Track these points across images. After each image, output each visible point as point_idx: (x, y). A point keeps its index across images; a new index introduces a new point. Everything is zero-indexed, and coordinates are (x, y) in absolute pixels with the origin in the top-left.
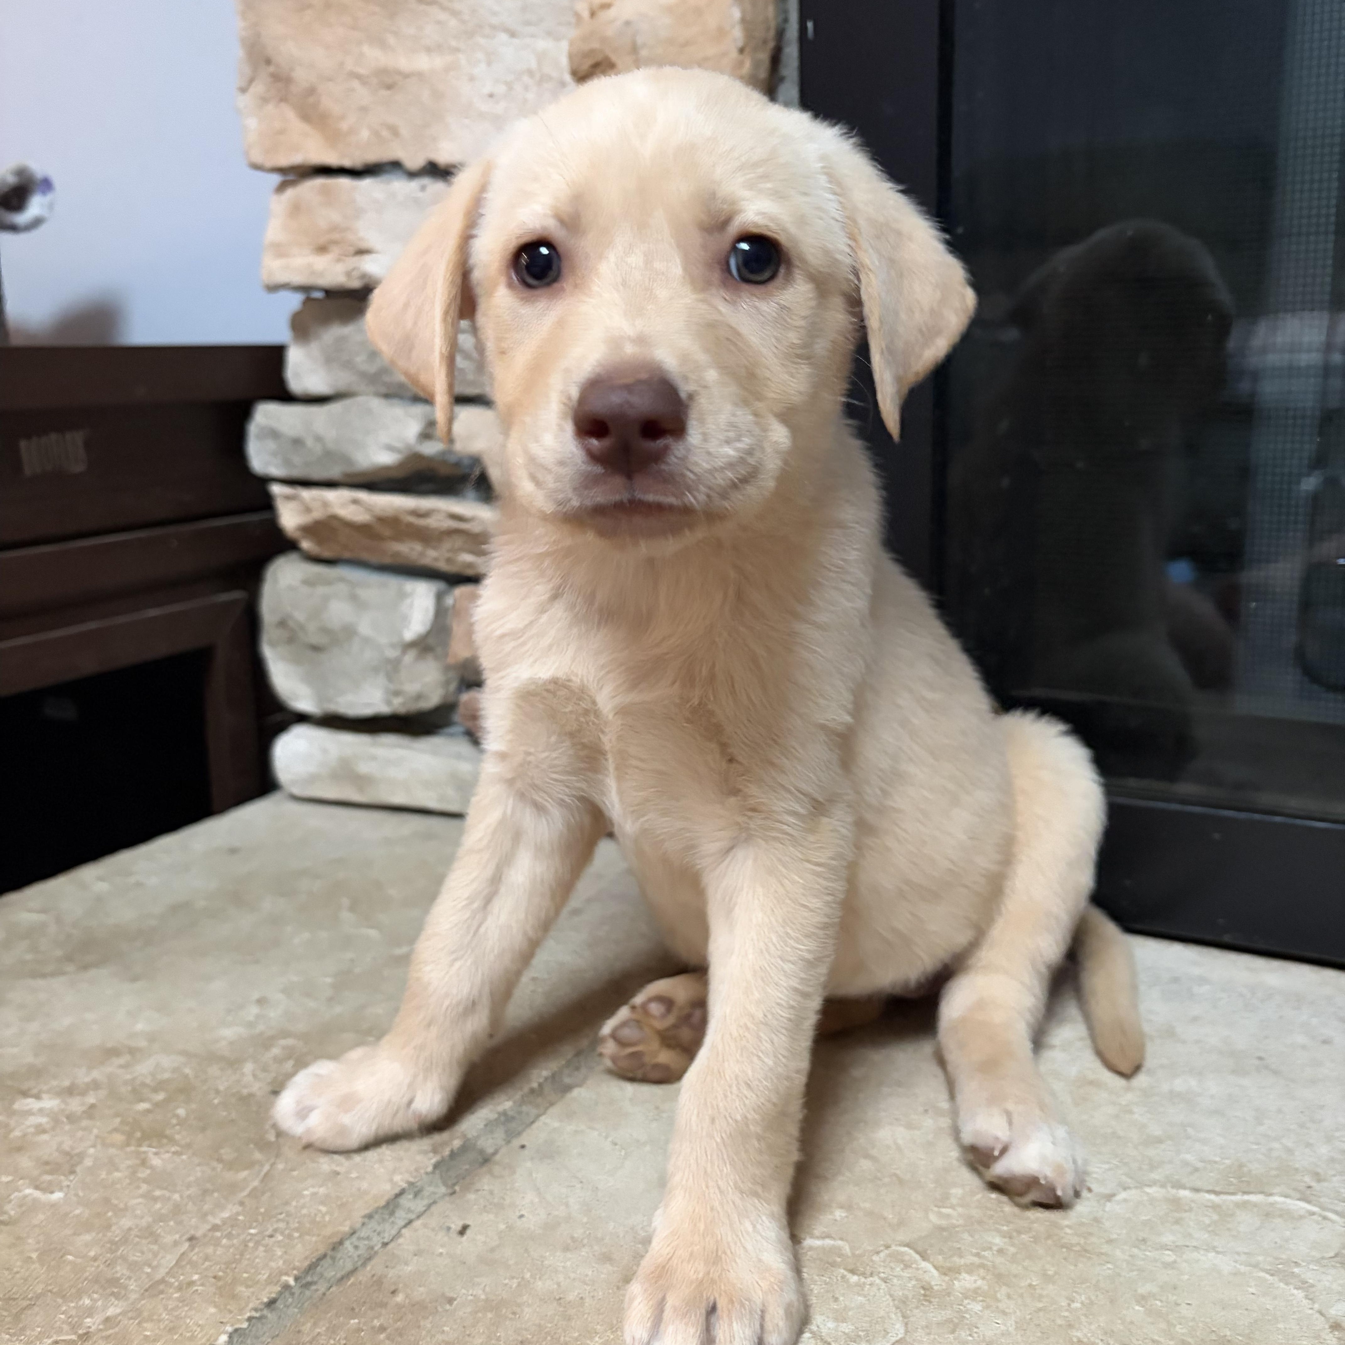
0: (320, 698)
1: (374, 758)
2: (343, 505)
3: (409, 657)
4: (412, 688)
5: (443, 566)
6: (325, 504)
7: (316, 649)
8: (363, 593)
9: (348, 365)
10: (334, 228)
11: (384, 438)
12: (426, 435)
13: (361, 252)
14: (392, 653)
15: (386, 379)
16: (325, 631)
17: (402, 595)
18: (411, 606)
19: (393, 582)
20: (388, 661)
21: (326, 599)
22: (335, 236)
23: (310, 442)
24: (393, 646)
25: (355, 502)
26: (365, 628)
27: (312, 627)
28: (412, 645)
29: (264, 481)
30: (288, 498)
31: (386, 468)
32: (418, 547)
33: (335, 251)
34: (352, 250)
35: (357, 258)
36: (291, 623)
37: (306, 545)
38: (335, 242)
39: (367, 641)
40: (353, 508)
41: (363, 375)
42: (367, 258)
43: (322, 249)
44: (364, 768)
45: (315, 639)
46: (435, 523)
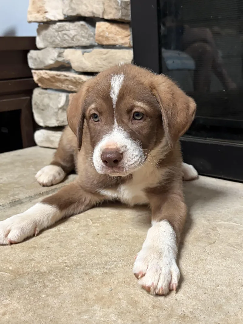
0: (44, 122)
1: (53, 136)
2: (44, 74)
3: (60, 111)
4: (61, 119)
5: (66, 89)
6: (41, 74)
7: (43, 110)
8: (51, 96)
9: (47, 40)
10: (41, 7)
11: (51, 57)
12: (59, 56)
13: (46, 12)
14: (56, 110)
15: (54, 43)
16: (44, 105)
17: (59, 96)
18: (61, 99)
19: (57, 93)
20: (55, 112)
21: (44, 98)
22: (41, 9)
23: (38, 59)
24: (56, 109)
25: (46, 73)
26: (51, 105)
27: (41, 105)
28: (61, 108)
29: (31, 69)
30: (35, 73)
31: (51, 65)
32: (61, 84)
33: (41, 12)
34: (44, 12)
35: (44, 14)
36: (37, 104)
37: (39, 85)
38: (41, 10)
39: (52, 108)
40: (46, 75)
41: (50, 42)
42: (47, 14)
43: (38, 12)
44: (52, 139)
45: (41, 107)
46: (62, 77)
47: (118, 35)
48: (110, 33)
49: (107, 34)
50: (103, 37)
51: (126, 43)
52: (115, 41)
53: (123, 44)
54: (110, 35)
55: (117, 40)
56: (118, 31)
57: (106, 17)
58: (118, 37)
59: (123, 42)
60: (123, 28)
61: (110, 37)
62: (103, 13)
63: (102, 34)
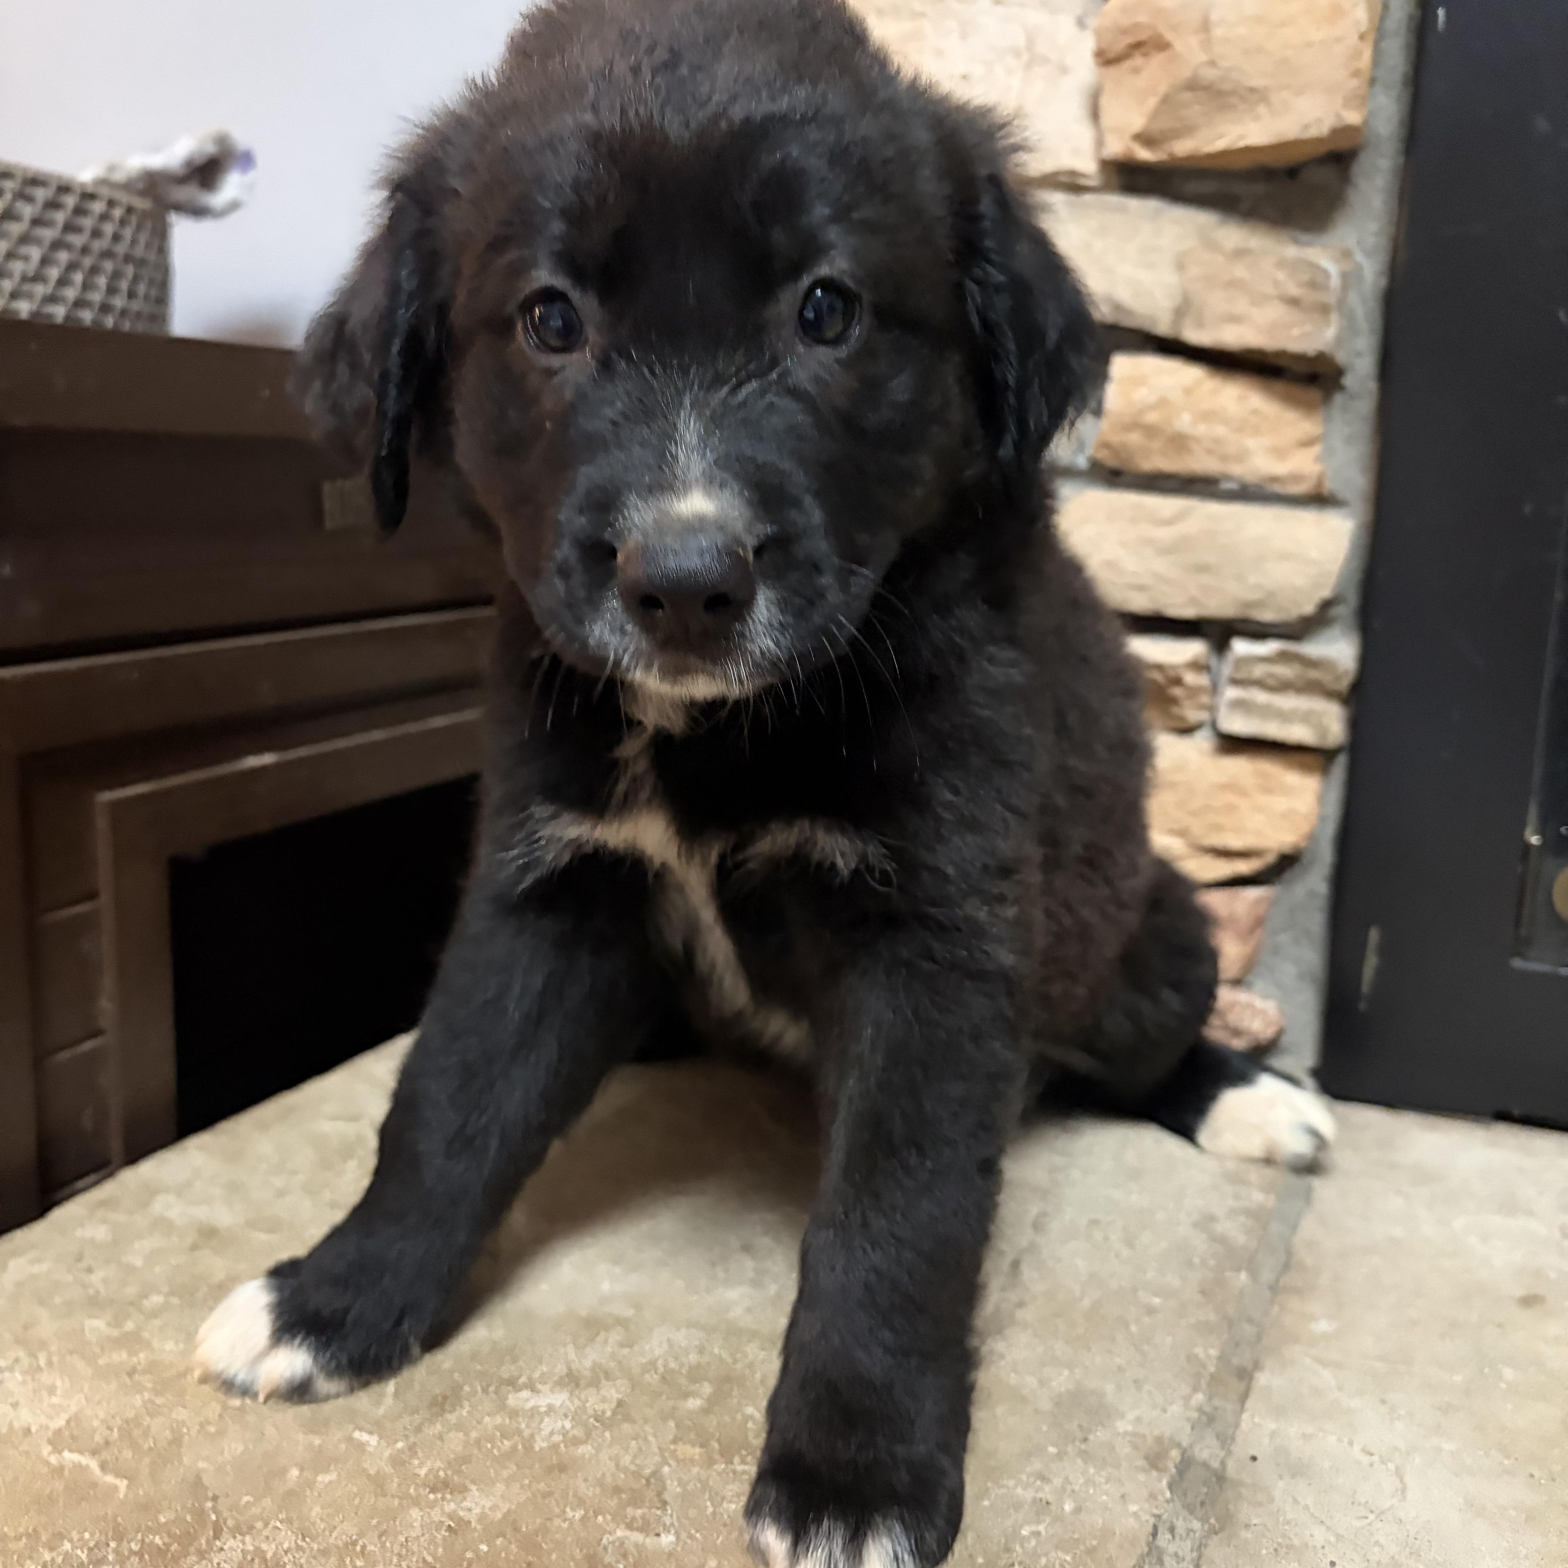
47: (1256, 431)
48: (1207, 416)
49: (1184, 422)
50: (1151, 431)
51: (1296, 478)
52: (1224, 458)
53: (1275, 479)
54: (1201, 430)
55: (1241, 456)
56: (1255, 412)
57: (1195, 336)
58: (1251, 443)
59: (1280, 468)
60: (1290, 400)
61: (1197, 440)
62: (1180, 313)
63: (1152, 417)
